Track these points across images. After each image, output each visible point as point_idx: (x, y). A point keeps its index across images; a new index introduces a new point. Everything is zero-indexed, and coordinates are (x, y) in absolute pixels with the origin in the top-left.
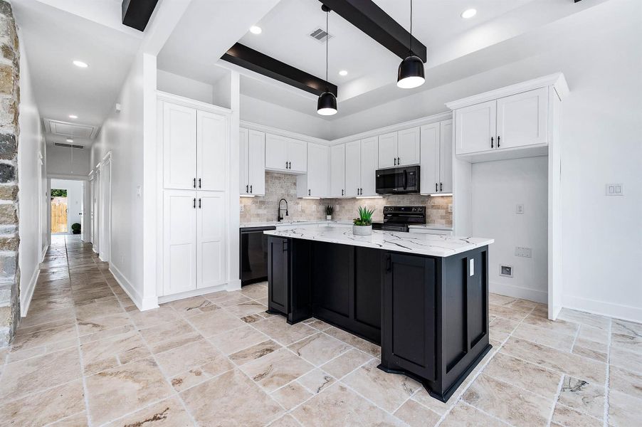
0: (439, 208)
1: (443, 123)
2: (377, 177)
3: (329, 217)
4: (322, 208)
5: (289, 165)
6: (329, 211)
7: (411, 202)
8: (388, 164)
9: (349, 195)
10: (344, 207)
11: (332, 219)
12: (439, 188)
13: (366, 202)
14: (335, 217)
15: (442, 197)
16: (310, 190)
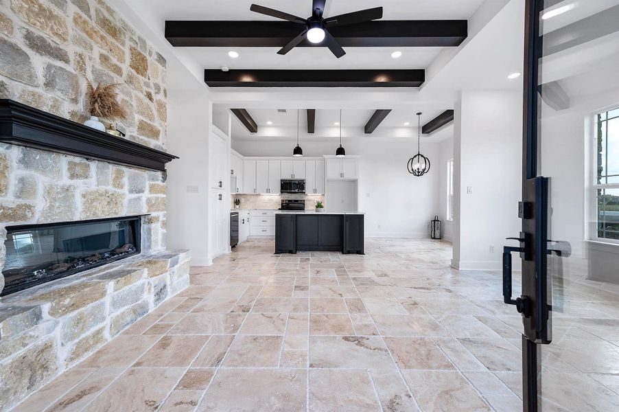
1: (317, 162)
2: (281, 184)
6: (237, 202)
11: (239, 207)
12: (315, 191)
13: (266, 197)
14: (241, 206)
15: (312, 195)
16: (238, 189)
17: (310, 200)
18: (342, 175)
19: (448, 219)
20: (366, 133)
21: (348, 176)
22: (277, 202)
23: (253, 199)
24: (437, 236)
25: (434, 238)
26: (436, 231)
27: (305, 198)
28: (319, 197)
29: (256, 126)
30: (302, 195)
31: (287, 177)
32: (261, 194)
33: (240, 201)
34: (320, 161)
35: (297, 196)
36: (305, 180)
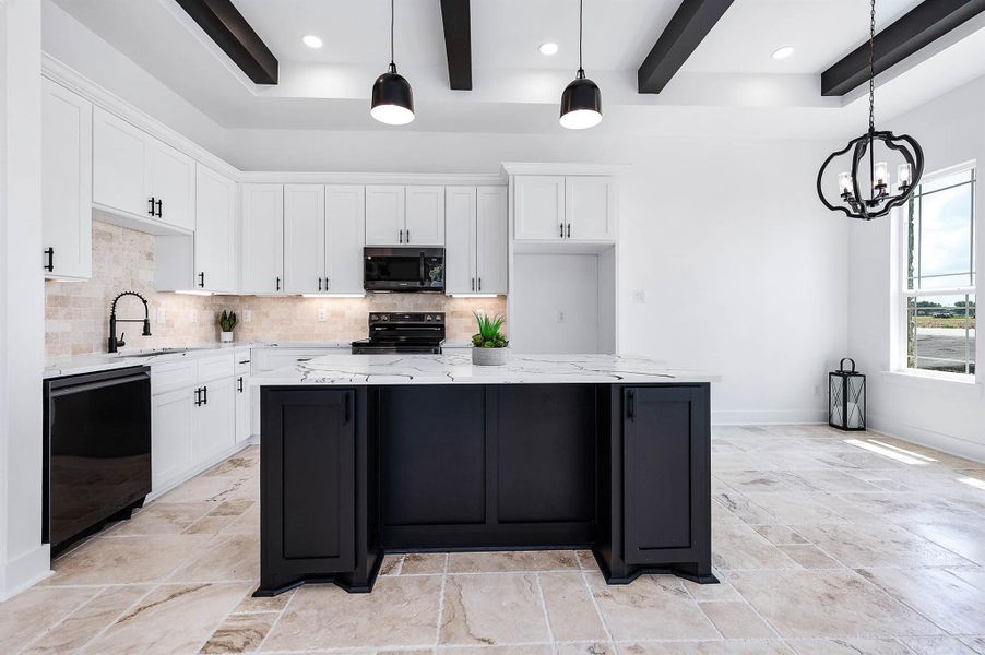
0: (461, 316)
1: (481, 190)
2: (366, 261)
3: (227, 336)
4: (209, 316)
5: (156, 207)
6: (227, 322)
7: (416, 306)
8: (387, 238)
9: (290, 288)
10: (266, 314)
11: (235, 339)
12: (476, 285)
13: (322, 306)
14: (241, 335)
15: (467, 298)
16: (202, 275)
17: (461, 315)
18: (565, 230)
19: (893, 368)
20: (642, 90)
21: (587, 233)
22: (356, 322)
23: (279, 311)
24: (853, 420)
25: (845, 428)
26: (850, 405)
27: (447, 308)
28: (488, 303)
29: (274, 63)
30: (437, 298)
31: (386, 237)
32: (305, 296)
33: (238, 317)
34: (491, 189)
35: (419, 302)
36: (442, 250)
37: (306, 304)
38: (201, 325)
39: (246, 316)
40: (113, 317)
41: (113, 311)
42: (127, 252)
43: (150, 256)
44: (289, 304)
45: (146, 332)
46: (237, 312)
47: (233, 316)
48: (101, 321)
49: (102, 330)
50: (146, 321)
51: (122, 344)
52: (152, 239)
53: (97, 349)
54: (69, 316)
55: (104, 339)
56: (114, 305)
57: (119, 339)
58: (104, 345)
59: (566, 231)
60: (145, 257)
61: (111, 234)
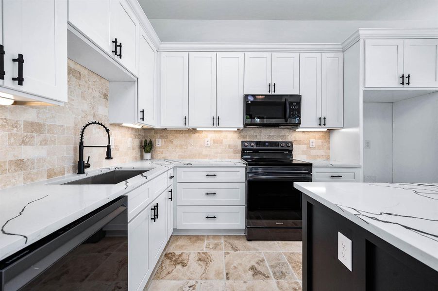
3: (148, 156)
4: (137, 143)
8: (261, 89)
9: (191, 125)
10: (172, 142)
11: (152, 158)
12: (322, 122)
13: (207, 136)
14: (155, 155)
15: (304, 132)
16: (143, 112)
17: (301, 143)
27: (295, 138)
32: (198, 129)
33: (154, 144)
34: (332, 55)
35: (271, 134)
36: (299, 97)
37: (197, 135)
38: (134, 149)
39: (159, 143)
40: (81, 143)
41: (82, 138)
42: (90, 90)
43: (105, 96)
44: (187, 135)
45: (109, 156)
46: (153, 140)
47: (151, 143)
48: (72, 147)
49: (72, 154)
50: (109, 147)
51: (88, 166)
52: (107, 83)
53: (68, 172)
54: (44, 142)
55: (74, 162)
56: (83, 133)
57: (86, 162)
58: (74, 167)
59: (406, 81)
60: (103, 97)
61: (80, 73)
